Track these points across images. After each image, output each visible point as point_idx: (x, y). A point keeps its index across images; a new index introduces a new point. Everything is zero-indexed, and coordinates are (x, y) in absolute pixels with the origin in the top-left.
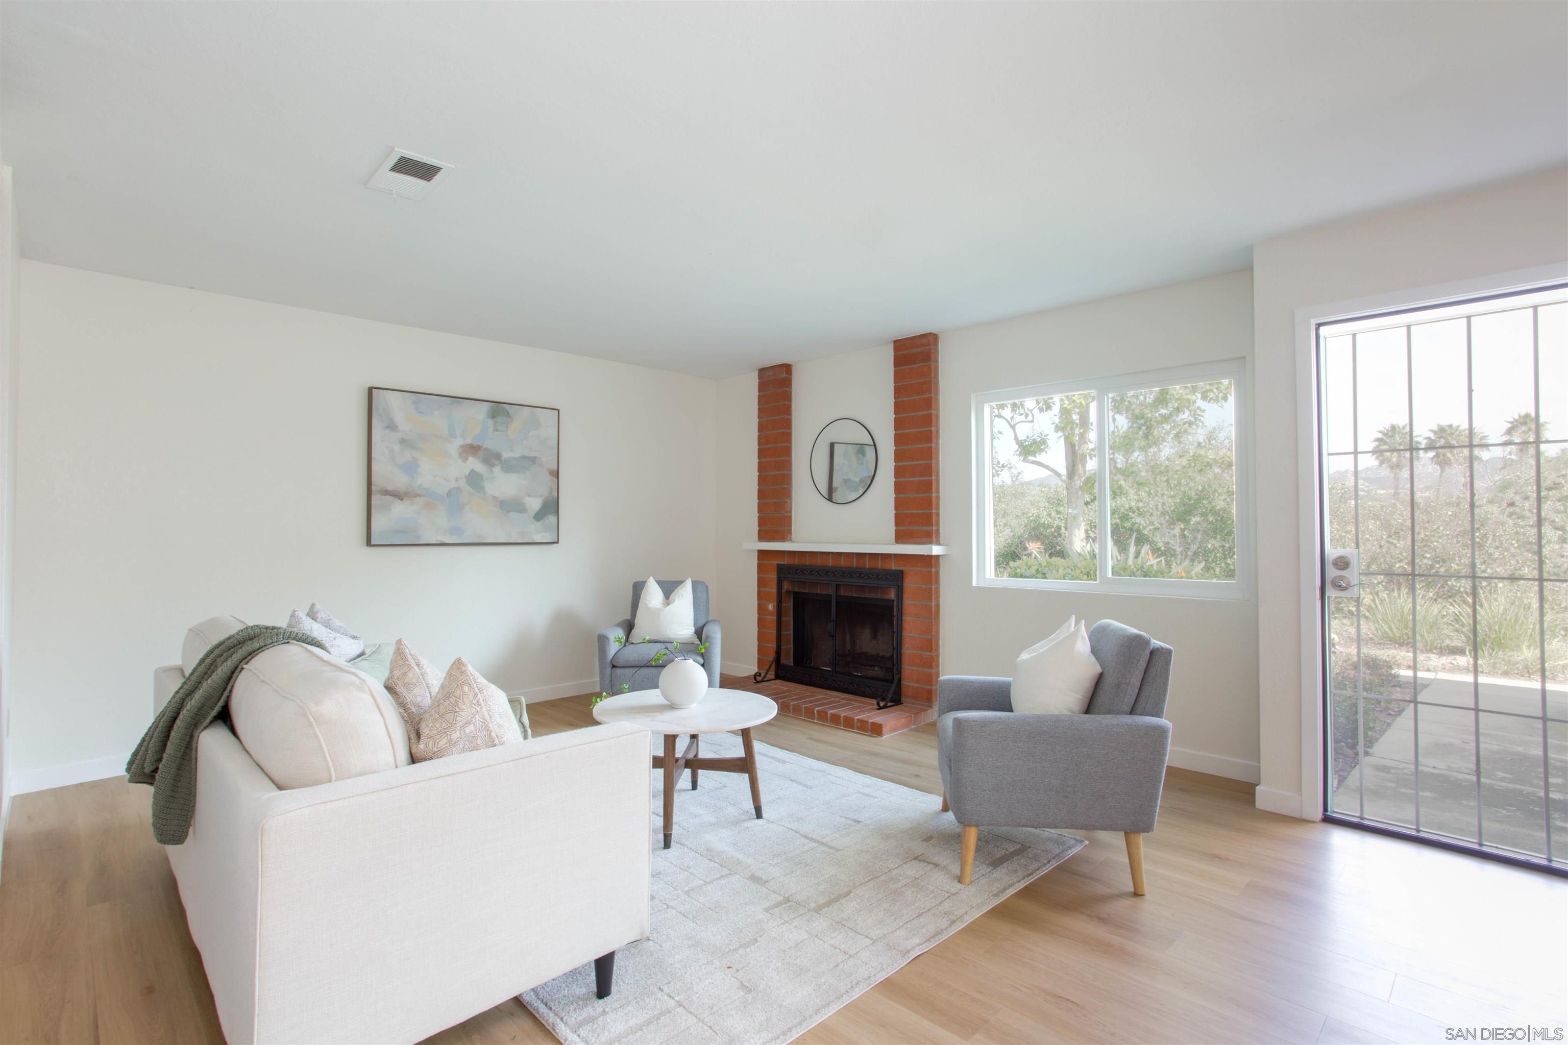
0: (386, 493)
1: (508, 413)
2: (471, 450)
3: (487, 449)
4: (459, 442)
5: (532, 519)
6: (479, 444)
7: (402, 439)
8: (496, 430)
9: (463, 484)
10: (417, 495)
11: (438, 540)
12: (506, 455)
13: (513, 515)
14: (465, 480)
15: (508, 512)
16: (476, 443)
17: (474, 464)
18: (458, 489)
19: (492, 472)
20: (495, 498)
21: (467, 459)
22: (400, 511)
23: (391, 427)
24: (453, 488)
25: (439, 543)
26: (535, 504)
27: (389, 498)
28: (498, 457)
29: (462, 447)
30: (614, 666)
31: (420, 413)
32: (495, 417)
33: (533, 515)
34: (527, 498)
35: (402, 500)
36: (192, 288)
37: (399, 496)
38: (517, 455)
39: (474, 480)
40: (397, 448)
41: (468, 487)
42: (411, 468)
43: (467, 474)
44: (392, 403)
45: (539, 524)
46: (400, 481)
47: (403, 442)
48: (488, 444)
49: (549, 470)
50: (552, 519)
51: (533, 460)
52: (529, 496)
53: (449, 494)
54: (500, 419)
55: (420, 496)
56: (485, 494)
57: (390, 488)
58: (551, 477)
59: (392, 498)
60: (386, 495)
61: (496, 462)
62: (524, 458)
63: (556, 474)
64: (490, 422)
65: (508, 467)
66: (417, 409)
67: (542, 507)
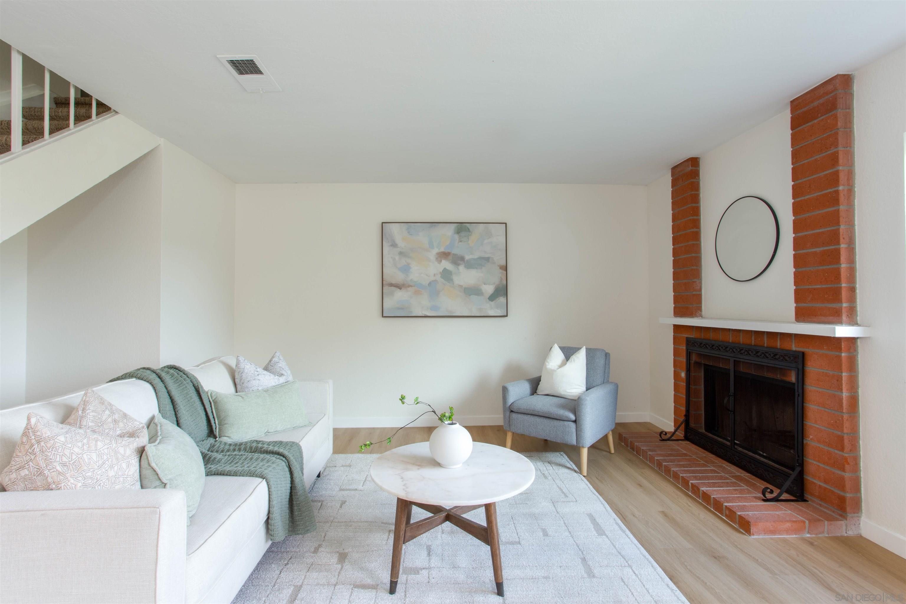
0: (391, 285)
1: (469, 229)
2: (444, 255)
3: (454, 254)
4: (436, 251)
5: (488, 300)
6: (449, 251)
7: (400, 252)
8: (461, 241)
9: (438, 278)
10: (409, 286)
11: (423, 314)
12: (467, 257)
13: (474, 298)
14: (440, 275)
15: (470, 295)
16: (447, 251)
17: (446, 264)
18: (435, 281)
19: (458, 269)
20: (461, 286)
21: (441, 261)
22: (400, 295)
23: (394, 245)
24: (433, 281)
25: (424, 315)
26: (489, 289)
27: (393, 288)
28: (462, 259)
29: (438, 254)
30: (512, 411)
31: (411, 235)
32: (459, 233)
33: (488, 297)
34: (484, 285)
35: (400, 289)
36: (296, 183)
37: (399, 287)
38: (476, 257)
39: (446, 275)
40: (397, 258)
41: (442, 280)
42: (406, 269)
43: (441, 271)
44: (395, 229)
45: (492, 303)
46: (399, 277)
47: (401, 253)
48: (455, 251)
49: (499, 266)
50: (502, 300)
51: (487, 259)
52: (485, 284)
53: (430, 284)
54: (463, 234)
55: (411, 286)
56: (454, 284)
57: (393, 282)
58: (501, 271)
59: (395, 288)
60: (391, 286)
61: (461, 263)
62: (481, 258)
63: (505, 268)
64: (456, 236)
65: (470, 265)
66: (409, 232)
67: (494, 292)
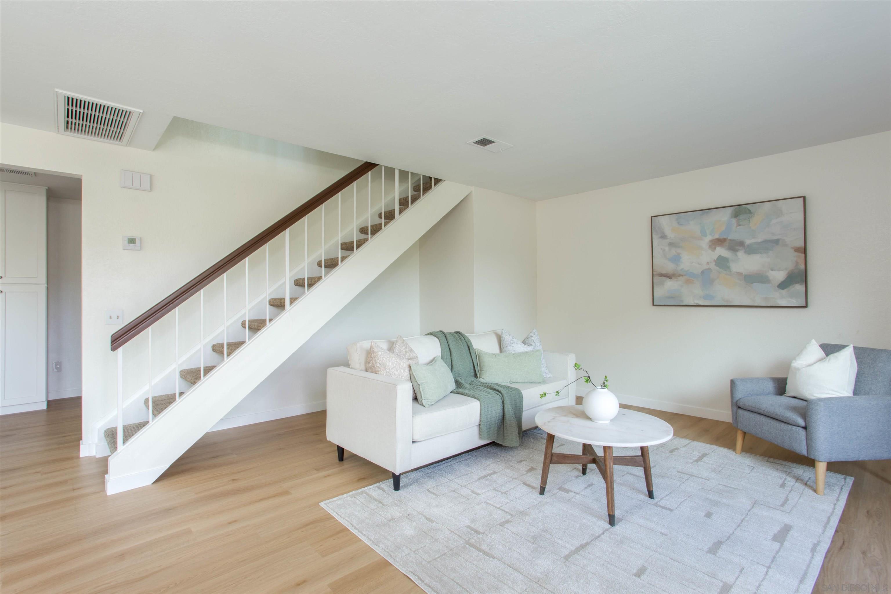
0: (661, 275)
1: (750, 211)
2: (720, 242)
3: (731, 240)
4: (709, 238)
5: (777, 288)
6: (725, 237)
7: (670, 243)
8: (740, 225)
9: (712, 266)
10: (680, 275)
11: (695, 303)
12: (748, 242)
13: (757, 286)
14: (714, 263)
15: (752, 283)
16: (722, 237)
17: (721, 251)
18: (709, 269)
19: (736, 255)
20: (740, 274)
21: (715, 248)
22: (670, 285)
23: (663, 237)
24: (706, 269)
25: (696, 304)
26: (780, 276)
27: (662, 278)
28: (741, 244)
29: (711, 241)
31: (681, 225)
32: (738, 216)
33: (777, 284)
34: (771, 272)
35: (671, 278)
37: (669, 276)
38: (760, 240)
39: (722, 262)
40: (667, 249)
41: (717, 268)
42: (676, 259)
43: (716, 259)
44: (664, 222)
45: (784, 292)
46: (669, 267)
47: (671, 244)
48: (731, 237)
49: (793, 248)
50: (800, 288)
51: (776, 242)
52: (772, 270)
53: (702, 273)
54: (742, 217)
55: (682, 276)
56: (731, 272)
57: (664, 272)
58: (796, 254)
59: (665, 278)
60: (661, 277)
61: (741, 248)
62: (766, 241)
63: (804, 251)
64: (734, 221)
65: (751, 250)
66: (678, 223)
67: (786, 279)
